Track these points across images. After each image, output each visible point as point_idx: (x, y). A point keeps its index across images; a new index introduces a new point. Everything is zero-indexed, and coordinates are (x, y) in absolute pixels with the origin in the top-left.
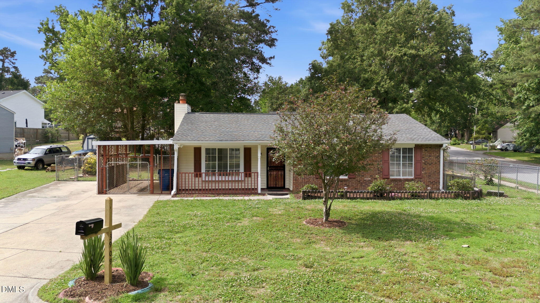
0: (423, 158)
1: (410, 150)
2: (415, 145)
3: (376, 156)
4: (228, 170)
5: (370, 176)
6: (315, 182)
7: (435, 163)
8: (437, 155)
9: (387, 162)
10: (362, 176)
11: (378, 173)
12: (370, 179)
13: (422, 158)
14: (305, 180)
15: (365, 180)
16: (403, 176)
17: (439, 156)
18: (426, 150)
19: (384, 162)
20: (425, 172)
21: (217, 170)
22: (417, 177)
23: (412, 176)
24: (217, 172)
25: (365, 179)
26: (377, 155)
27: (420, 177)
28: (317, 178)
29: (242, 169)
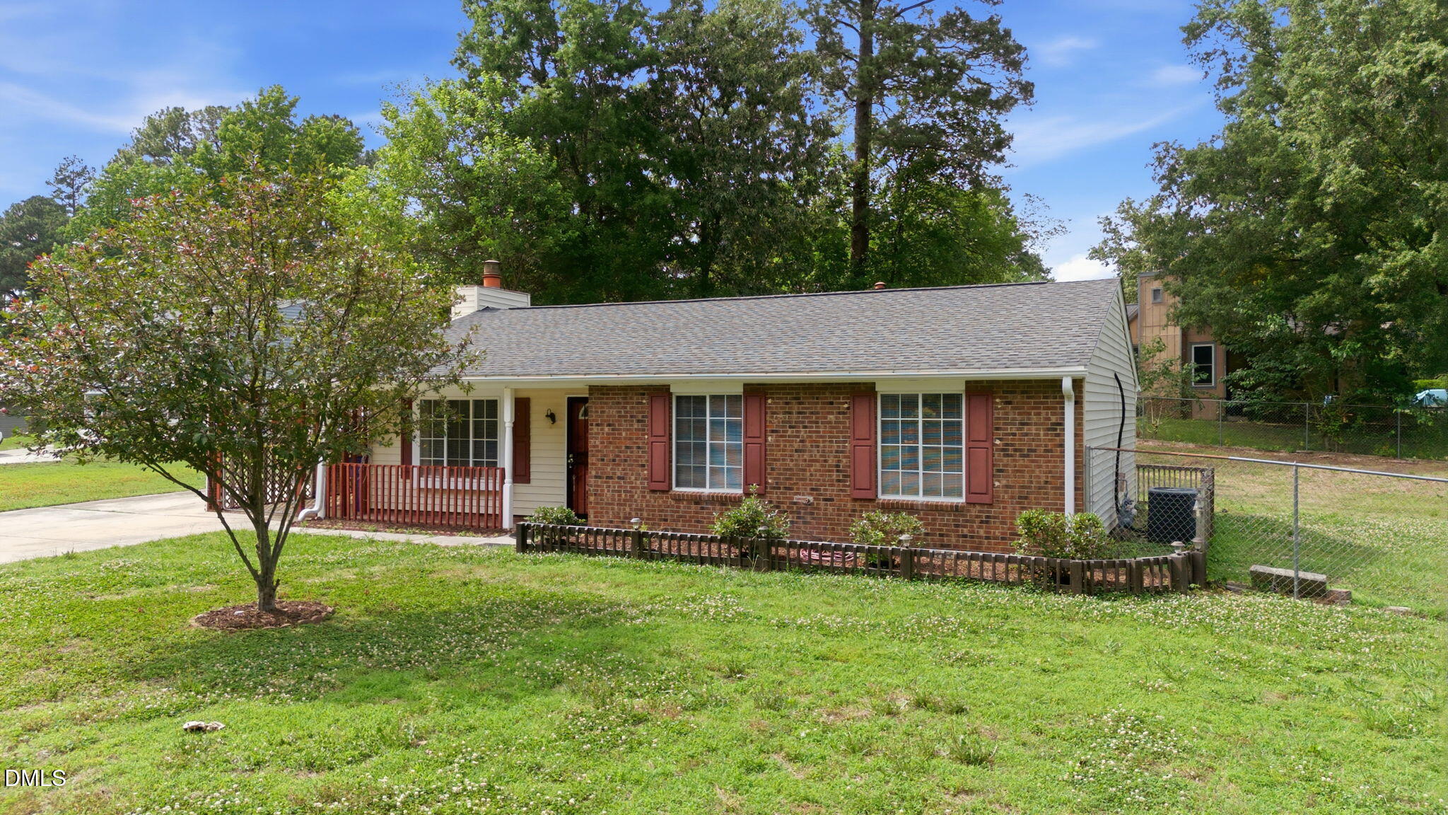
0: (997, 429)
1: (951, 401)
2: (968, 383)
3: (830, 422)
4: (471, 460)
5: (812, 489)
6: (647, 501)
7: (1046, 451)
8: (1054, 419)
9: (868, 443)
10: (786, 488)
11: (839, 481)
12: (811, 499)
13: (992, 429)
14: (620, 496)
15: (795, 503)
16: (926, 493)
17: (1061, 424)
18: (1010, 403)
19: (855, 442)
20: (1004, 482)
21: (445, 459)
22: (975, 498)
23: (960, 495)
24: (445, 465)
25: (796, 498)
26: (831, 417)
27: (986, 499)
28: (653, 491)
29: (506, 458)
